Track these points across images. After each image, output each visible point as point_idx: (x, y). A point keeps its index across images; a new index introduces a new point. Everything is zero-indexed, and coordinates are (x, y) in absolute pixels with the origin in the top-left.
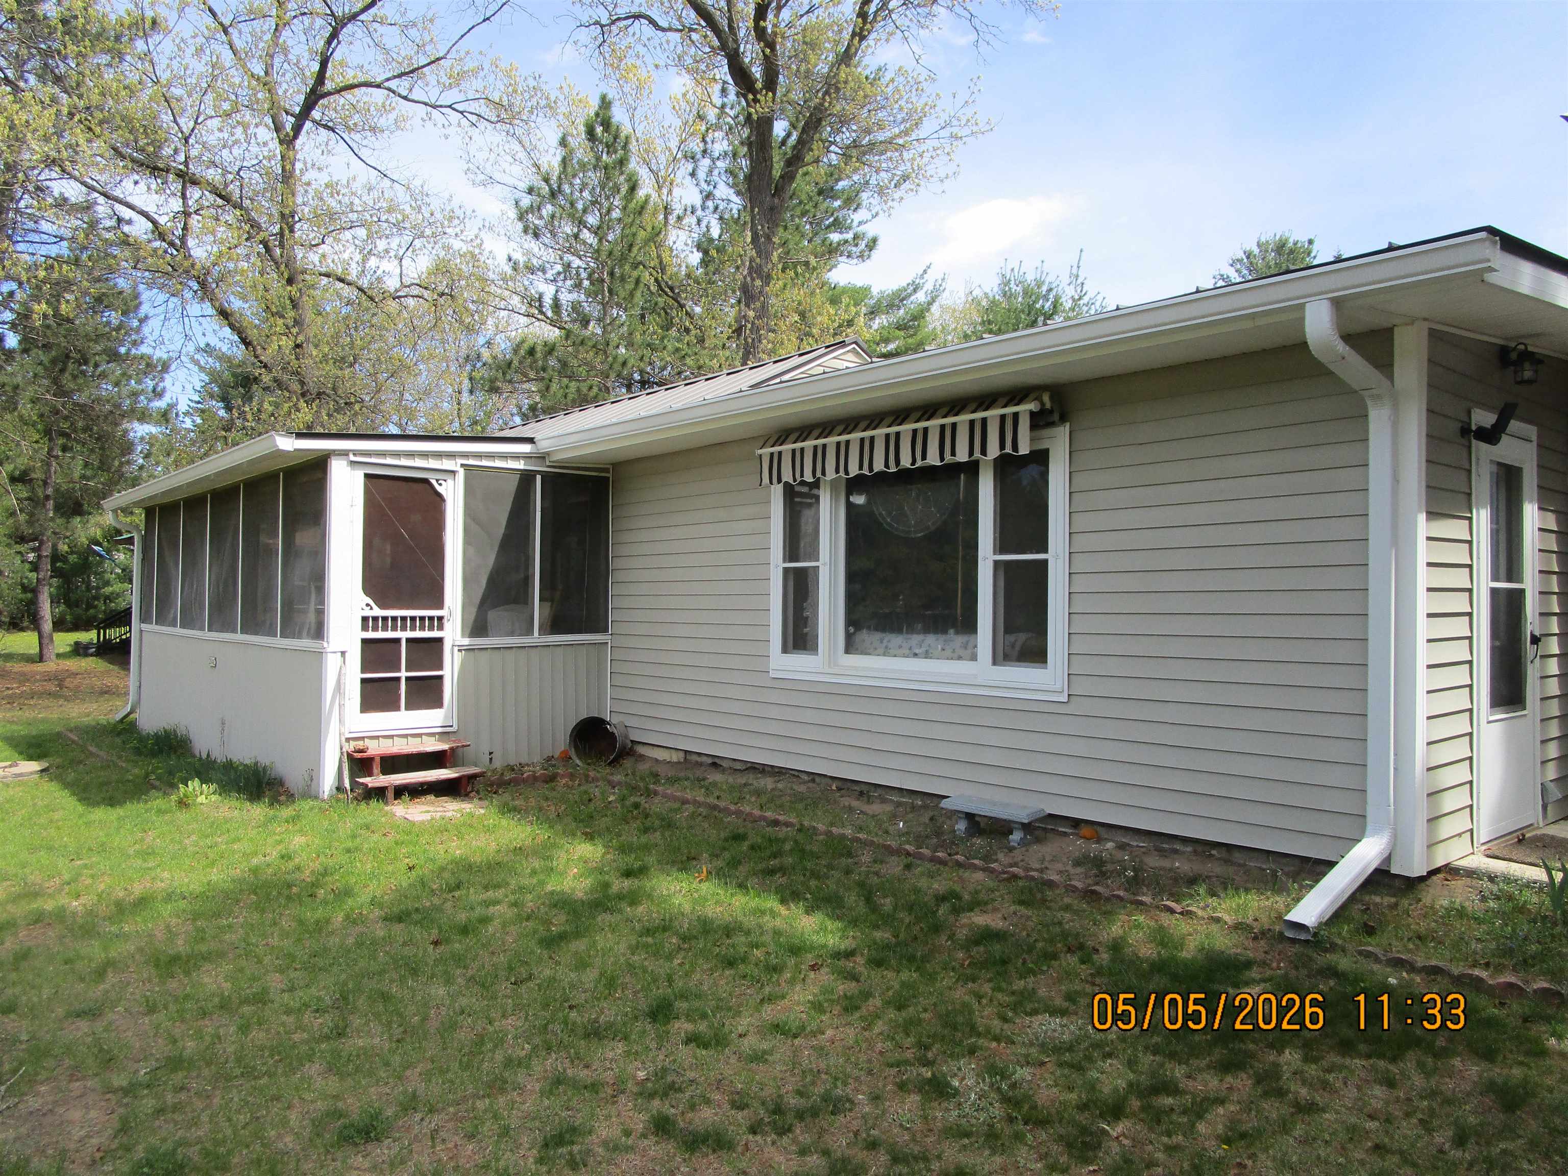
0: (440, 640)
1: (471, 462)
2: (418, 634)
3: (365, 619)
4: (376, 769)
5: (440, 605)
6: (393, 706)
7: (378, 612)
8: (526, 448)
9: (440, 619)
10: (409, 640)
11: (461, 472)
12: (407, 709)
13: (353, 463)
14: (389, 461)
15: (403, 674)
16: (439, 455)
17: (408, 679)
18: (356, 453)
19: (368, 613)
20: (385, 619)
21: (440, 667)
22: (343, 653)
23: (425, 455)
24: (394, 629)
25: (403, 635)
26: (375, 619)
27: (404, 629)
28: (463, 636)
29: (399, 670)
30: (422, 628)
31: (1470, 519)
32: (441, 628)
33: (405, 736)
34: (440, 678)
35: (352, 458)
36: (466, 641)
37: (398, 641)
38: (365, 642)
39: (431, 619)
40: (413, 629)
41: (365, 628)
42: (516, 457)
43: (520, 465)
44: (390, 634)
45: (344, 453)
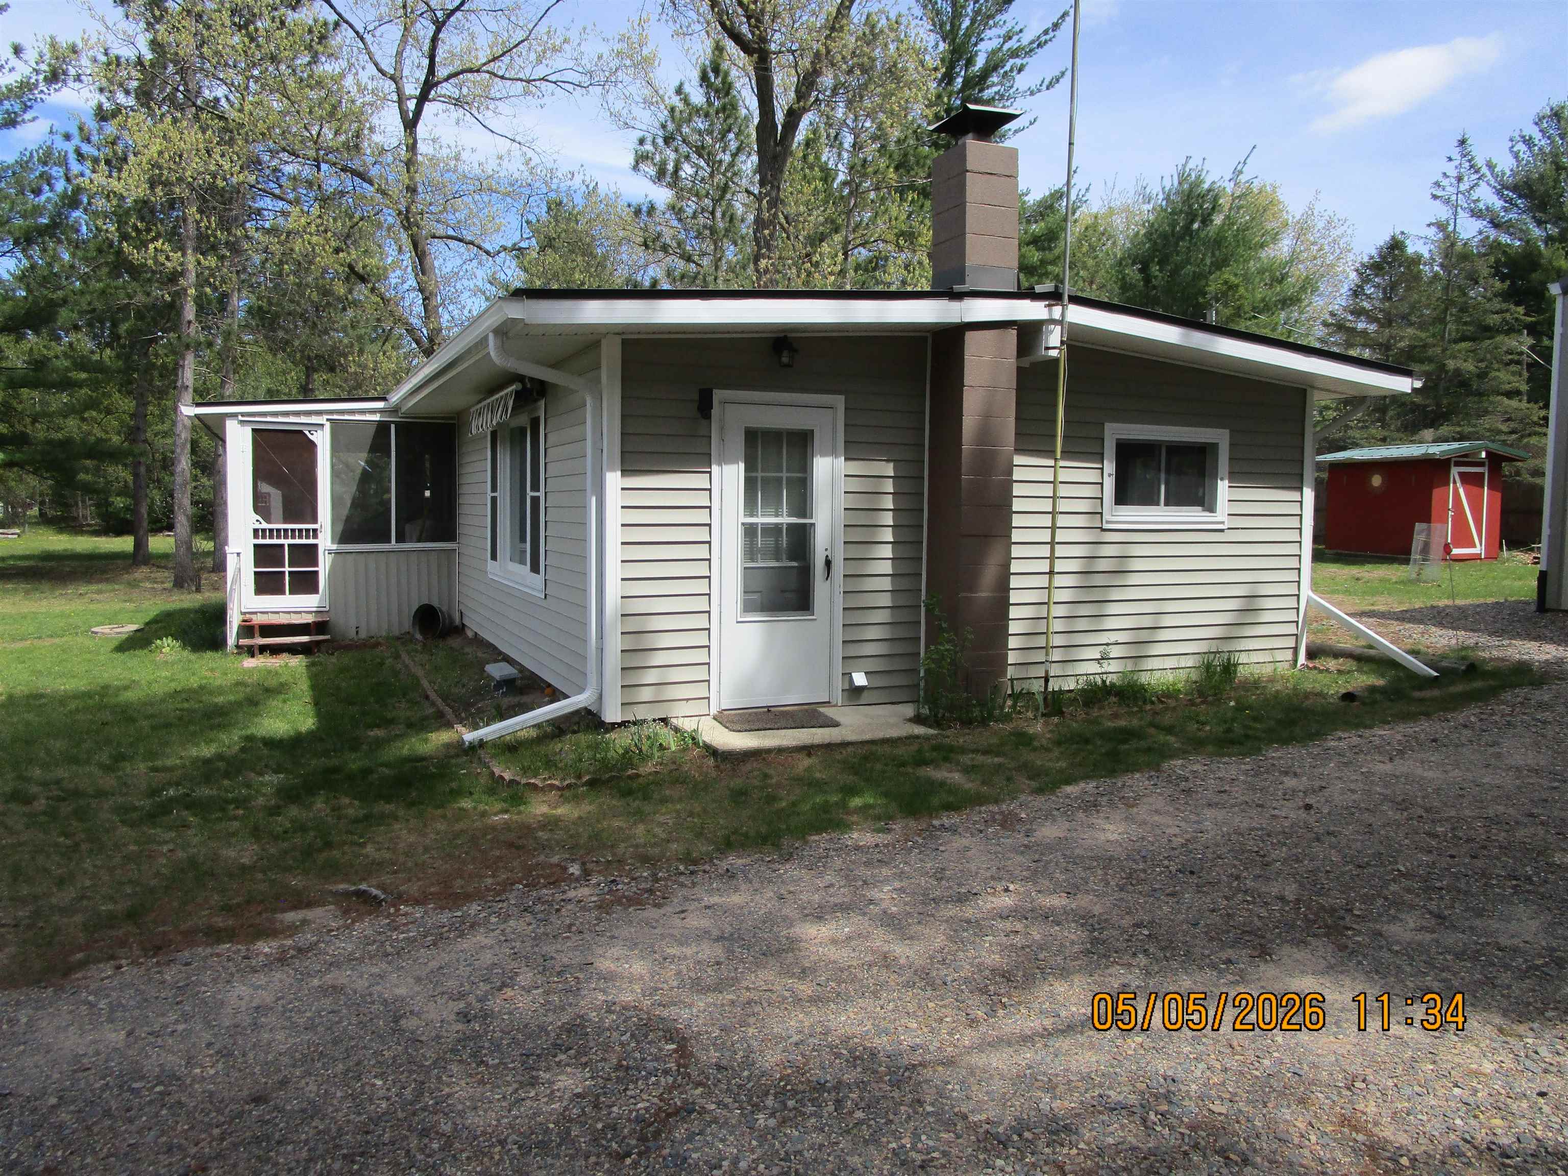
0: (315, 546)
1: (335, 417)
2: (297, 541)
3: (256, 531)
4: (257, 634)
5: (315, 520)
6: (280, 591)
7: (265, 525)
8: (380, 405)
9: (315, 531)
10: (289, 545)
11: (328, 425)
12: (291, 593)
13: (242, 422)
14: (269, 419)
15: (287, 569)
16: (309, 413)
17: (290, 573)
18: (243, 414)
19: (257, 526)
20: (271, 530)
21: (316, 565)
22: (238, 554)
23: (297, 413)
24: (279, 537)
25: (286, 542)
26: (264, 530)
27: (286, 537)
28: (333, 542)
29: (284, 566)
30: (300, 537)
31: (710, 473)
32: (315, 536)
33: (289, 613)
34: (316, 573)
35: (240, 418)
36: (335, 547)
37: (282, 546)
38: (255, 546)
39: (307, 530)
40: (293, 537)
41: (256, 536)
42: (373, 411)
43: (377, 417)
44: (275, 541)
45: (234, 415)
